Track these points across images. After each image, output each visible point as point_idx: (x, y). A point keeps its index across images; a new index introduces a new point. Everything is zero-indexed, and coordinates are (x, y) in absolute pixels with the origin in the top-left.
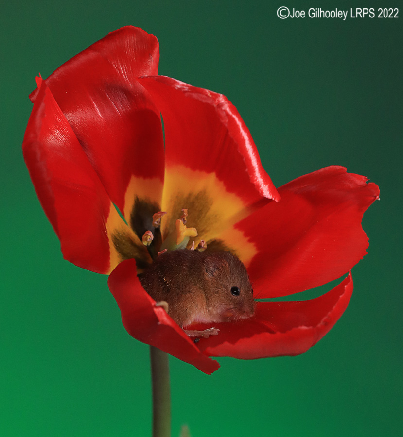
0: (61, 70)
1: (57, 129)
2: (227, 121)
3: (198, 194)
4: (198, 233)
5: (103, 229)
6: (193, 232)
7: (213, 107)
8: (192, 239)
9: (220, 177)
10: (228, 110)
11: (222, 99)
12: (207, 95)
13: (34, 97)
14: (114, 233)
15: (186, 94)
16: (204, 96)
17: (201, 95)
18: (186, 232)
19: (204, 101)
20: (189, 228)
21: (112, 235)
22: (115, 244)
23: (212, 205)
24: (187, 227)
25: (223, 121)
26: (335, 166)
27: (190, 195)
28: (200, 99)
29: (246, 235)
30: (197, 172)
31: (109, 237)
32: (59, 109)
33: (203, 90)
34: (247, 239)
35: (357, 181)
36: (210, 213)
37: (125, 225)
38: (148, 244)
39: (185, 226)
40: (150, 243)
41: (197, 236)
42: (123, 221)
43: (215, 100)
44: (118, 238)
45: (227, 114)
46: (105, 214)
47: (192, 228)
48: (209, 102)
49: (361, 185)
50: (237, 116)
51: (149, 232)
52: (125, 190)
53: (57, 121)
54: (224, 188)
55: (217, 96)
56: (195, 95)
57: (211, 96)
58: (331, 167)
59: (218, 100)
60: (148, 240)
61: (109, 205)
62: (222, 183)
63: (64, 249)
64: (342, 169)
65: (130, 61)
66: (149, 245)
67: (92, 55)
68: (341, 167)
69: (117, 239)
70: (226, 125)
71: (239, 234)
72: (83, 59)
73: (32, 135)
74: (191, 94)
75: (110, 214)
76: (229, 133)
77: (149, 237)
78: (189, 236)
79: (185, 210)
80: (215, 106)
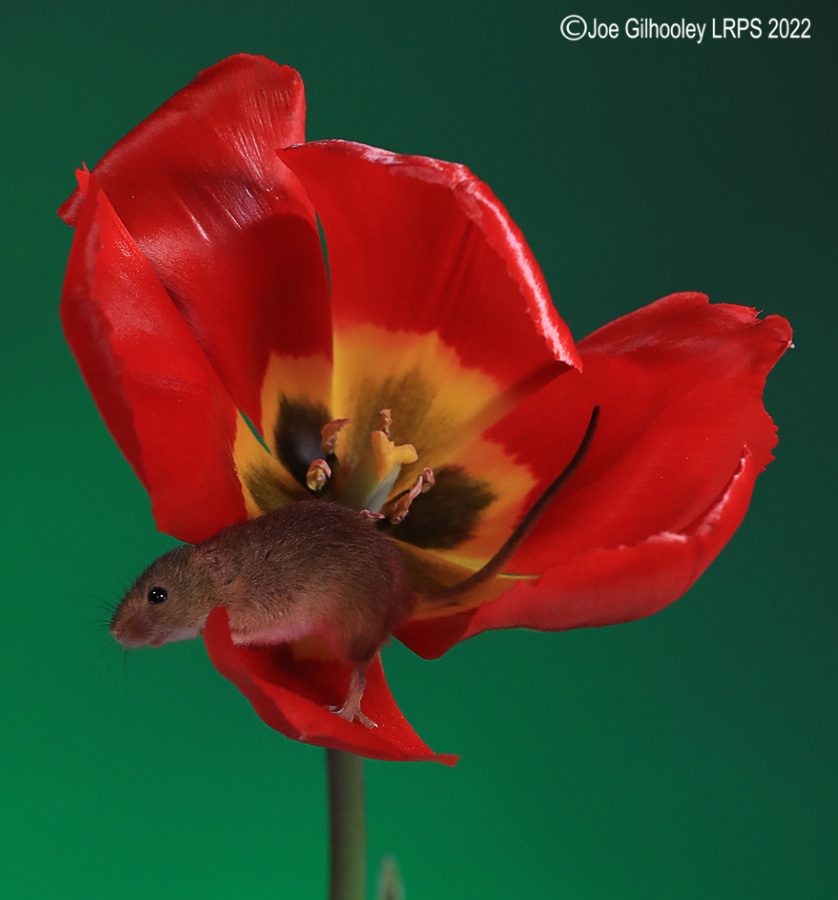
0: (116, 156)
1: (124, 271)
2: (481, 215)
3: (405, 378)
4: (418, 453)
5: (230, 464)
6: (409, 453)
7: (450, 189)
8: (405, 469)
9: (447, 339)
10: (478, 195)
11: (461, 174)
12: (433, 168)
13: (71, 213)
14: (248, 471)
15: (393, 171)
16: (430, 171)
17: (422, 169)
18: (394, 454)
19: (430, 181)
20: (401, 445)
21: (246, 476)
22: (253, 493)
23: (433, 397)
24: (396, 445)
25: (472, 217)
26: (682, 294)
27: (388, 382)
28: (422, 178)
29: (509, 451)
30: (400, 334)
31: (241, 479)
32: (125, 232)
33: (423, 160)
34: (512, 458)
35: (739, 315)
36: (432, 413)
37: (266, 453)
38: (317, 486)
39: (392, 443)
40: (322, 484)
41: (417, 462)
42: (262, 448)
43: (451, 177)
44: (257, 482)
45: (479, 203)
46: (230, 435)
47: (407, 446)
48: (440, 181)
49: (748, 324)
50: (496, 204)
51: (320, 463)
52: (260, 384)
53: (122, 255)
54: (458, 360)
55: (453, 169)
56: (411, 171)
57: (442, 169)
58: (674, 295)
59: (457, 177)
60: (319, 479)
61: (234, 417)
62: (452, 351)
63: (157, 512)
64: (697, 298)
65: (251, 122)
66: (320, 488)
67: (173, 118)
68: (695, 294)
69: (254, 483)
70: (480, 224)
71: (496, 449)
72: (156, 127)
73: (78, 289)
74: (401, 168)
75: (238, 435)
76: (488, 240)
77: (320, 472)
78: (401, 461)
79: (387, 412)
80: (453, 187)
